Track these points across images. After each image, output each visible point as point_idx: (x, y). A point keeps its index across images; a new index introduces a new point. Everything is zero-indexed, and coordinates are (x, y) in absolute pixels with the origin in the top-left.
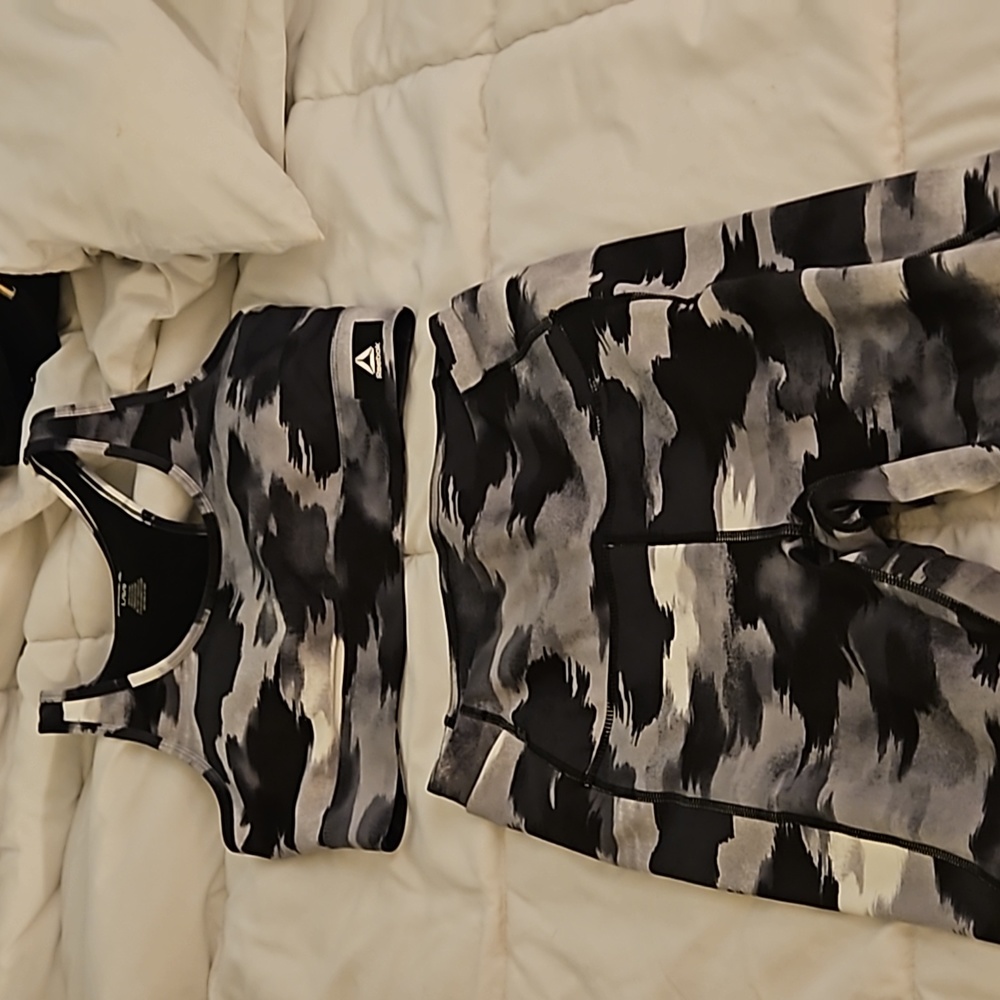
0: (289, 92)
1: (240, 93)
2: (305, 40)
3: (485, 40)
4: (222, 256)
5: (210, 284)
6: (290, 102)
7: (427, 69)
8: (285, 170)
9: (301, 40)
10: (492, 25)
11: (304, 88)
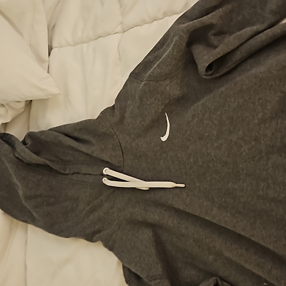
0: (50, 45)
1: (30, 45)
2: (55, 27)
3: (119, 29)
4: (26, 101)
5: (23, 110)
6: (50, 49)
7: (100, 38)
8: (48, 73)
9: (54, 27)
10: (122, 23)
11: (55, 44)
